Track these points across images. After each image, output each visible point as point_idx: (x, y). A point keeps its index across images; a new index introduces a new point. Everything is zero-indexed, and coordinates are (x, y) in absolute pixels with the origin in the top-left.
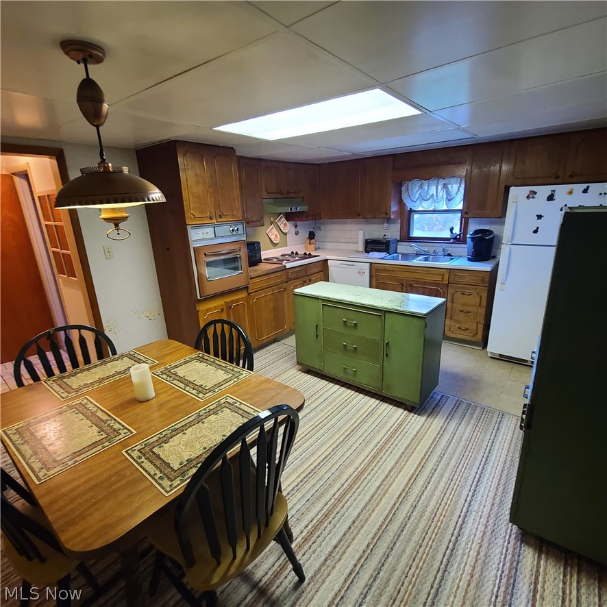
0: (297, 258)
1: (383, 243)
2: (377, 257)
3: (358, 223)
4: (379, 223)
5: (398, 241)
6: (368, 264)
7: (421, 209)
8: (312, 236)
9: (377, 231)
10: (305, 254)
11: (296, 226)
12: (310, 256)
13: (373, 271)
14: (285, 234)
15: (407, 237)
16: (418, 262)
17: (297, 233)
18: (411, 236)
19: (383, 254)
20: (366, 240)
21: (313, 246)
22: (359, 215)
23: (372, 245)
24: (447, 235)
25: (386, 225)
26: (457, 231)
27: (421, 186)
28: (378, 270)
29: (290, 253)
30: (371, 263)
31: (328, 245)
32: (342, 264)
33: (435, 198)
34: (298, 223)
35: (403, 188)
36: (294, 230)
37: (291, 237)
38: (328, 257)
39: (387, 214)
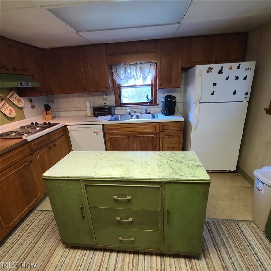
0: (38, 129)
1: (106, 109)
2: (106, 119)
3: (83, 96)
4: (99, 95)
5: (115, 107)
6: (101, 125)
7: (126, 85)
8: (47, 108)
9: (100, 101)
10: (45, 123)
11: (31, 101)
12: (50, 125)
13: (106, 130)
14: (21, 108)
15: (119, 104)
16: (134, 120)
17: (33, 107)
18: (122, 103)
19: (109, 117)
20: (93, 108)
21: (50, 116)
22: (85, 90)
23: (98, 111)
24: (145, 100)
25: (105, 96)
26: (150, 97)
27: (125, 69)
28: (109, 129)
29: (29, 124)
30: (103, 125)
31: (63, 114)
32: (79, 128)
33: (136, 77)
34: (33, 98)
35: (114, 71)
36: (29, 104)
37: (28, 110)
38: (66, 124)
39: (107, 88)
